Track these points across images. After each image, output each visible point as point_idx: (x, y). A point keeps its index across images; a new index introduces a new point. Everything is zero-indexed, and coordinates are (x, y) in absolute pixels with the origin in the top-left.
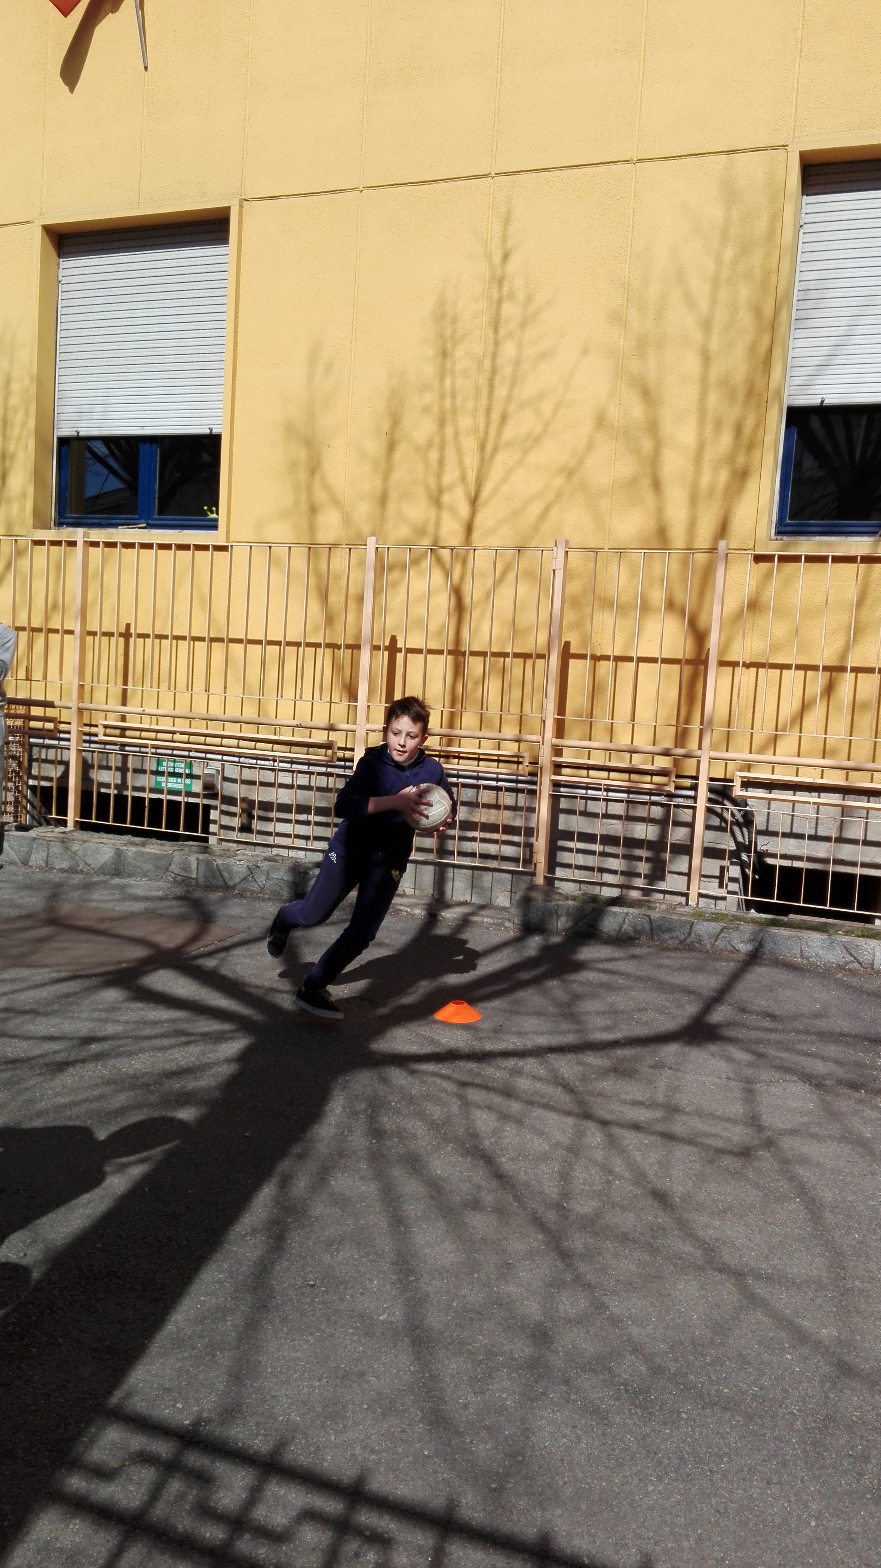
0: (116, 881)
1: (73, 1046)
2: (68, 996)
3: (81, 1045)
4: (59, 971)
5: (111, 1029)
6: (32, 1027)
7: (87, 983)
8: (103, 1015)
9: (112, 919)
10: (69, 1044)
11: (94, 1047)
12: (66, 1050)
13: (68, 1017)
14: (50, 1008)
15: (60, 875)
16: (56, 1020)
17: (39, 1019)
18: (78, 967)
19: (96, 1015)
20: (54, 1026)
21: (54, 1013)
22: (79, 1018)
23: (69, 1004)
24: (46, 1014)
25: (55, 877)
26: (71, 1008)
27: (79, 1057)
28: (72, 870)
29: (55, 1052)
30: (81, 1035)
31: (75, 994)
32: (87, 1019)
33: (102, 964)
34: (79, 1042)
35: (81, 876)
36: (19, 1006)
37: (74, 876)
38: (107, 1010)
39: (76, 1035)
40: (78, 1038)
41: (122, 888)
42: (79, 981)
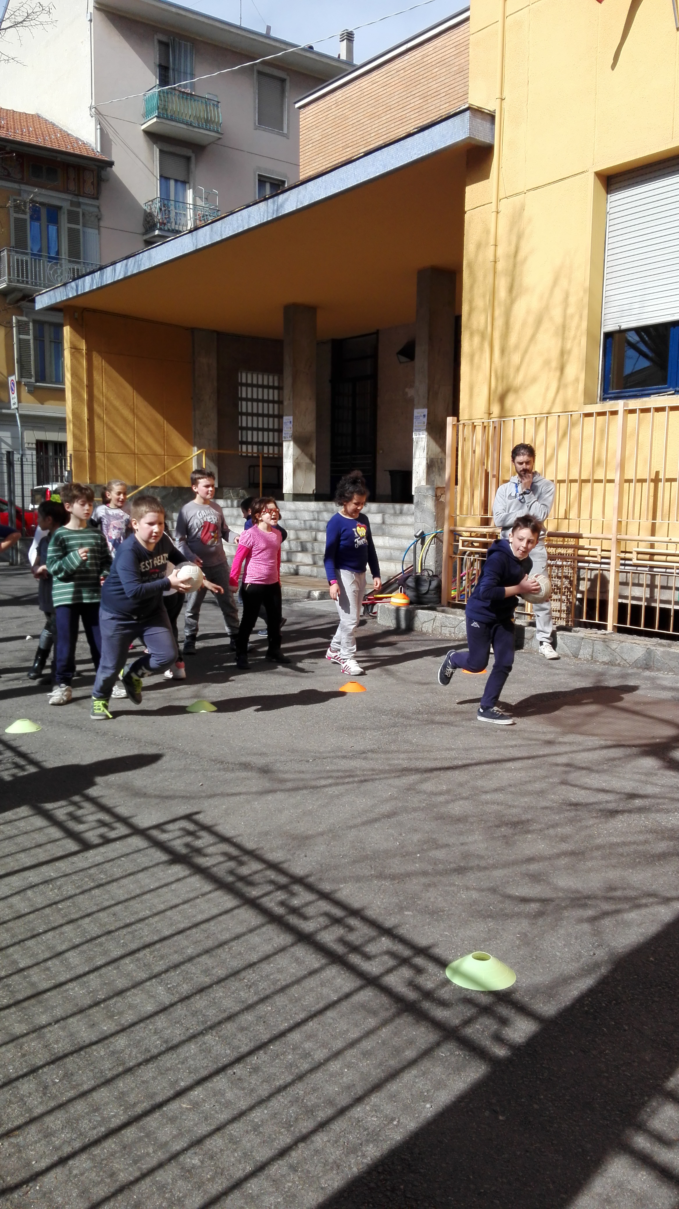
0: (647, 673)
1: (621, 799)
2: (614, 759)
3: (627, 799)
4: (606, 740)
5: (650, 790)
6: (587, 780)
7: (629, 751)
8: (643, 778)
9: (645, 703)
10: (618, 796)
11: (638, 802)
12: (615, 801)
13: (615, 776)
14: (600, 767)
15: (602, 666)
16: (606, 777)
17: (593, 775)
18: (621, 738)
19: (637, 777)
20: (605, 782)
21: (604, 771)
22: (624, 778)
23: (616, 766)
24: (598, 772)
25: (599, 668)
26: (617, 769)
27: (626, 808)
28: (611, 663)
29: (607, 802)
30: (626, 791)
31: (620, 759)
32: (630, 779)
33: (640, 738)
34: (626, 796)
35: (619, 669)
36: (577, 763)
37: (613, 668)
38: (646, 774)
39: (623, 791)
40: (625, 794)
41: (652, 679)
42: (622, 749)
